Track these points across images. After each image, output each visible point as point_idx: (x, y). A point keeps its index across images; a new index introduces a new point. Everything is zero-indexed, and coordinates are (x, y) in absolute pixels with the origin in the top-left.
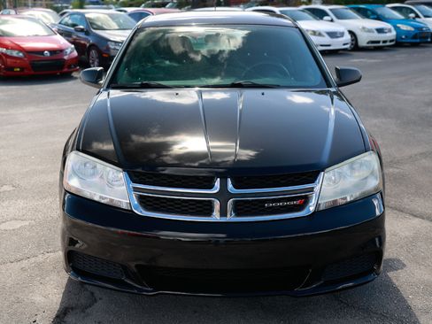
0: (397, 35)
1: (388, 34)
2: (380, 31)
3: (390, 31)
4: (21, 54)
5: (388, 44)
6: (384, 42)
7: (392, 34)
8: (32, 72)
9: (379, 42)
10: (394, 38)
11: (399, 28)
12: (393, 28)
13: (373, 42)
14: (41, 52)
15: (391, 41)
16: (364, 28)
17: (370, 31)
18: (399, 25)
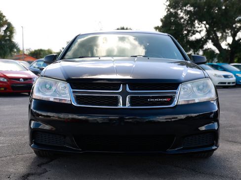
0: (236, 80)
1: (231, 79)
2: (226, 76)
3: (232, 77)
4: (5, 80)
5: (231, 84)
6: (229, 83)
7: (233, 79)
8: (12, 91)
9: (225, 83)
10: (235, 81)
11: (237, 76)
12: (233, 76)
13: (222, 83)
14: (18, 79)
15: (233, 83)
16: (216, 75)
17: (219, 76)
18: (237, 74)
